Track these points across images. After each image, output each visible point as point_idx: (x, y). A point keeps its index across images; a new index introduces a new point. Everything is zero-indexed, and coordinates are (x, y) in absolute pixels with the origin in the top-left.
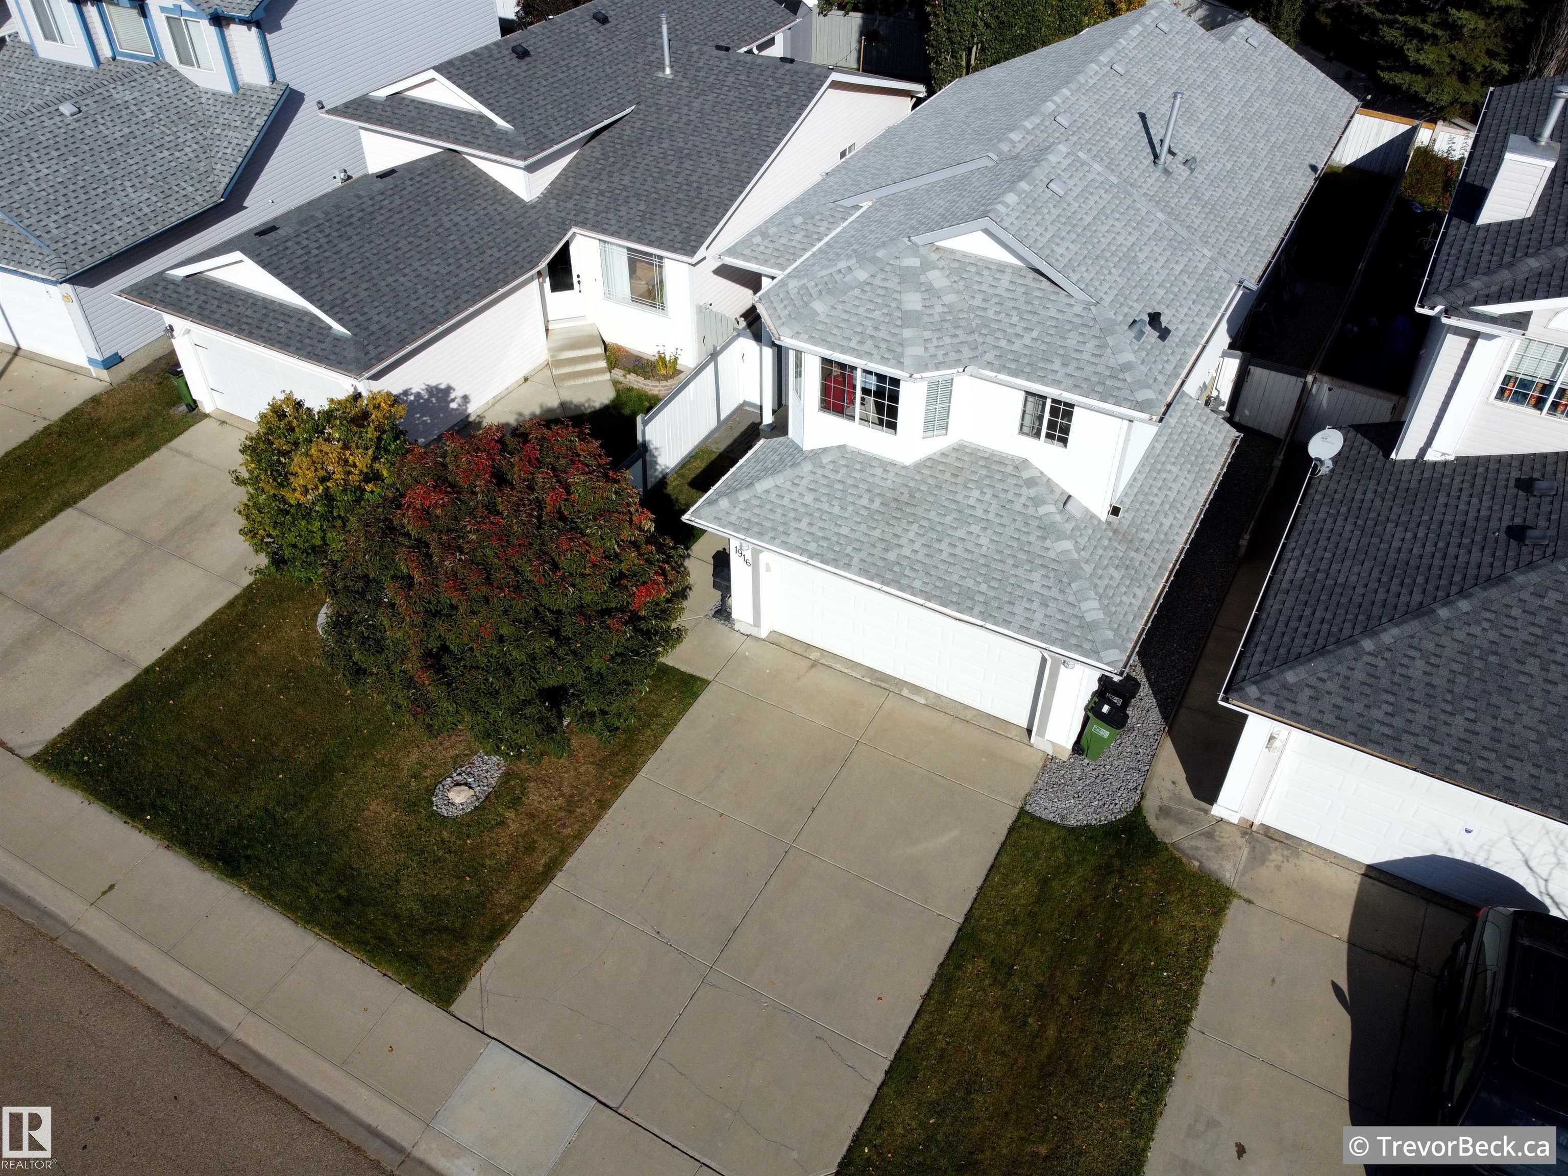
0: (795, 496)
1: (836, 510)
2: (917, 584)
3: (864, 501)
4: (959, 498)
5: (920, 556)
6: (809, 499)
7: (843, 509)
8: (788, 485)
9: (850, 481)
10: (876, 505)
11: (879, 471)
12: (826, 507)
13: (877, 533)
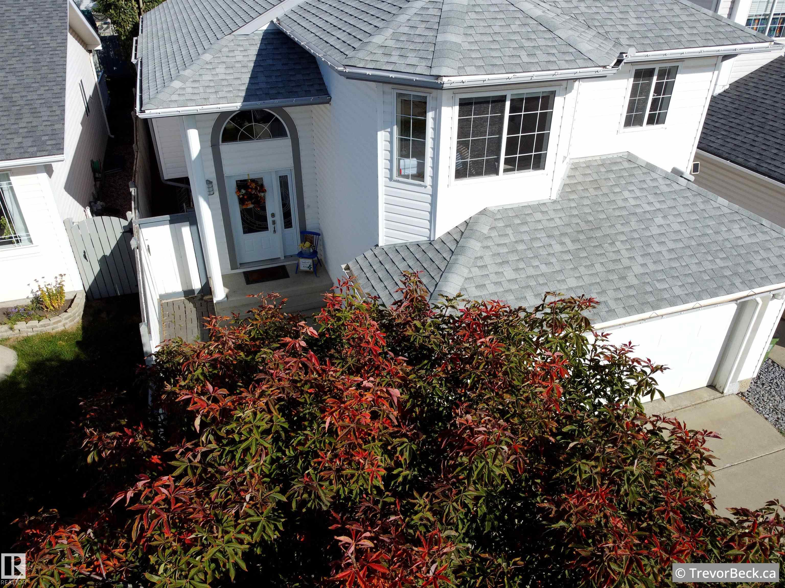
0: (494, 278)
1: (544, 269)
2: (678, 291)
3: (557, 248)
4: (621, 204)
5: (652, 267)
6: (509, 273)
7: (548, 264)
8: (476, 272)
9: (526, 237)
10: (571, 246)
11: (538, 216)
12: (531, 271)
13: (599, 268)
